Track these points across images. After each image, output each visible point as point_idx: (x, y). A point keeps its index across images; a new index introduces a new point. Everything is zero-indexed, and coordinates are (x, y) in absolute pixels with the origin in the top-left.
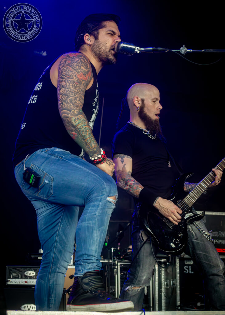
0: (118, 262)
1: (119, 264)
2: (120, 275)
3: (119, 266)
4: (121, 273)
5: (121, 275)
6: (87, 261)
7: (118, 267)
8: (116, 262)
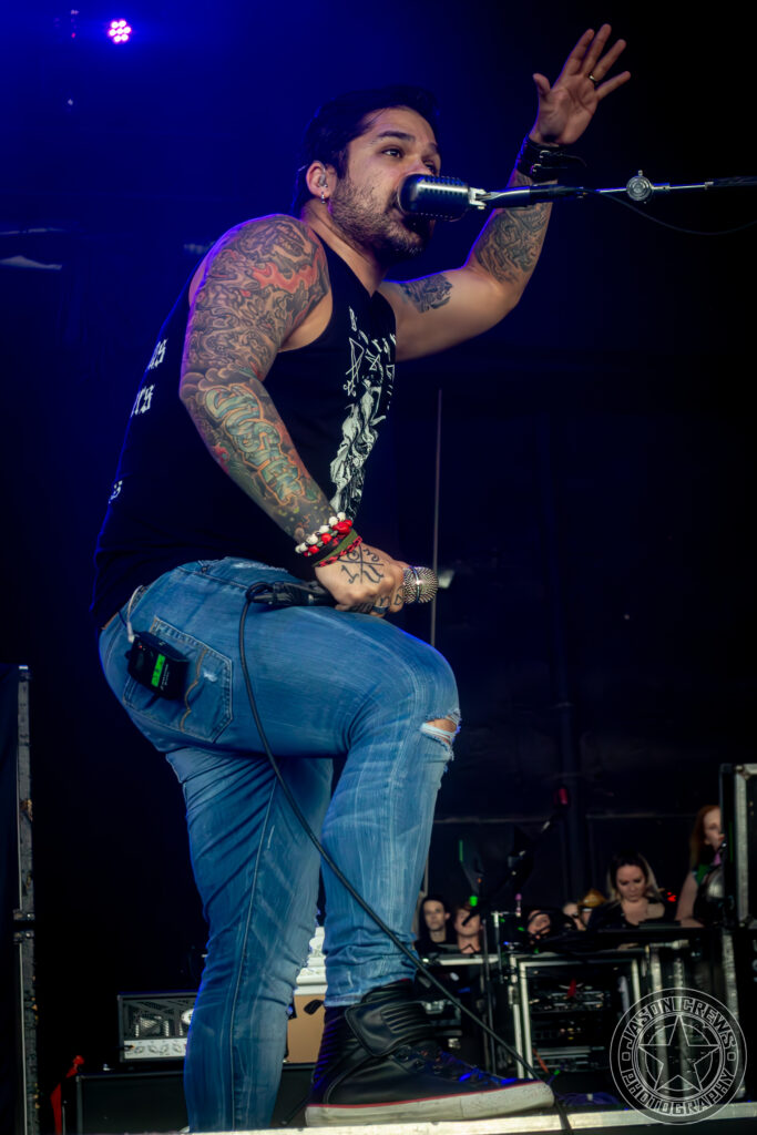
0: (518, 961)
1: (523, 966)
2: (530, 1006)
3: (523, 975)
4: (531, 997)
5: (535, 1004)
6: (371, 949)
7: (519, 978)
8: (513, 961)
